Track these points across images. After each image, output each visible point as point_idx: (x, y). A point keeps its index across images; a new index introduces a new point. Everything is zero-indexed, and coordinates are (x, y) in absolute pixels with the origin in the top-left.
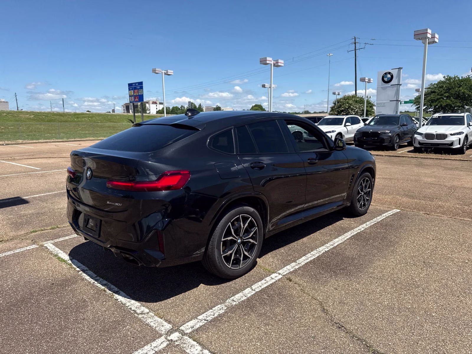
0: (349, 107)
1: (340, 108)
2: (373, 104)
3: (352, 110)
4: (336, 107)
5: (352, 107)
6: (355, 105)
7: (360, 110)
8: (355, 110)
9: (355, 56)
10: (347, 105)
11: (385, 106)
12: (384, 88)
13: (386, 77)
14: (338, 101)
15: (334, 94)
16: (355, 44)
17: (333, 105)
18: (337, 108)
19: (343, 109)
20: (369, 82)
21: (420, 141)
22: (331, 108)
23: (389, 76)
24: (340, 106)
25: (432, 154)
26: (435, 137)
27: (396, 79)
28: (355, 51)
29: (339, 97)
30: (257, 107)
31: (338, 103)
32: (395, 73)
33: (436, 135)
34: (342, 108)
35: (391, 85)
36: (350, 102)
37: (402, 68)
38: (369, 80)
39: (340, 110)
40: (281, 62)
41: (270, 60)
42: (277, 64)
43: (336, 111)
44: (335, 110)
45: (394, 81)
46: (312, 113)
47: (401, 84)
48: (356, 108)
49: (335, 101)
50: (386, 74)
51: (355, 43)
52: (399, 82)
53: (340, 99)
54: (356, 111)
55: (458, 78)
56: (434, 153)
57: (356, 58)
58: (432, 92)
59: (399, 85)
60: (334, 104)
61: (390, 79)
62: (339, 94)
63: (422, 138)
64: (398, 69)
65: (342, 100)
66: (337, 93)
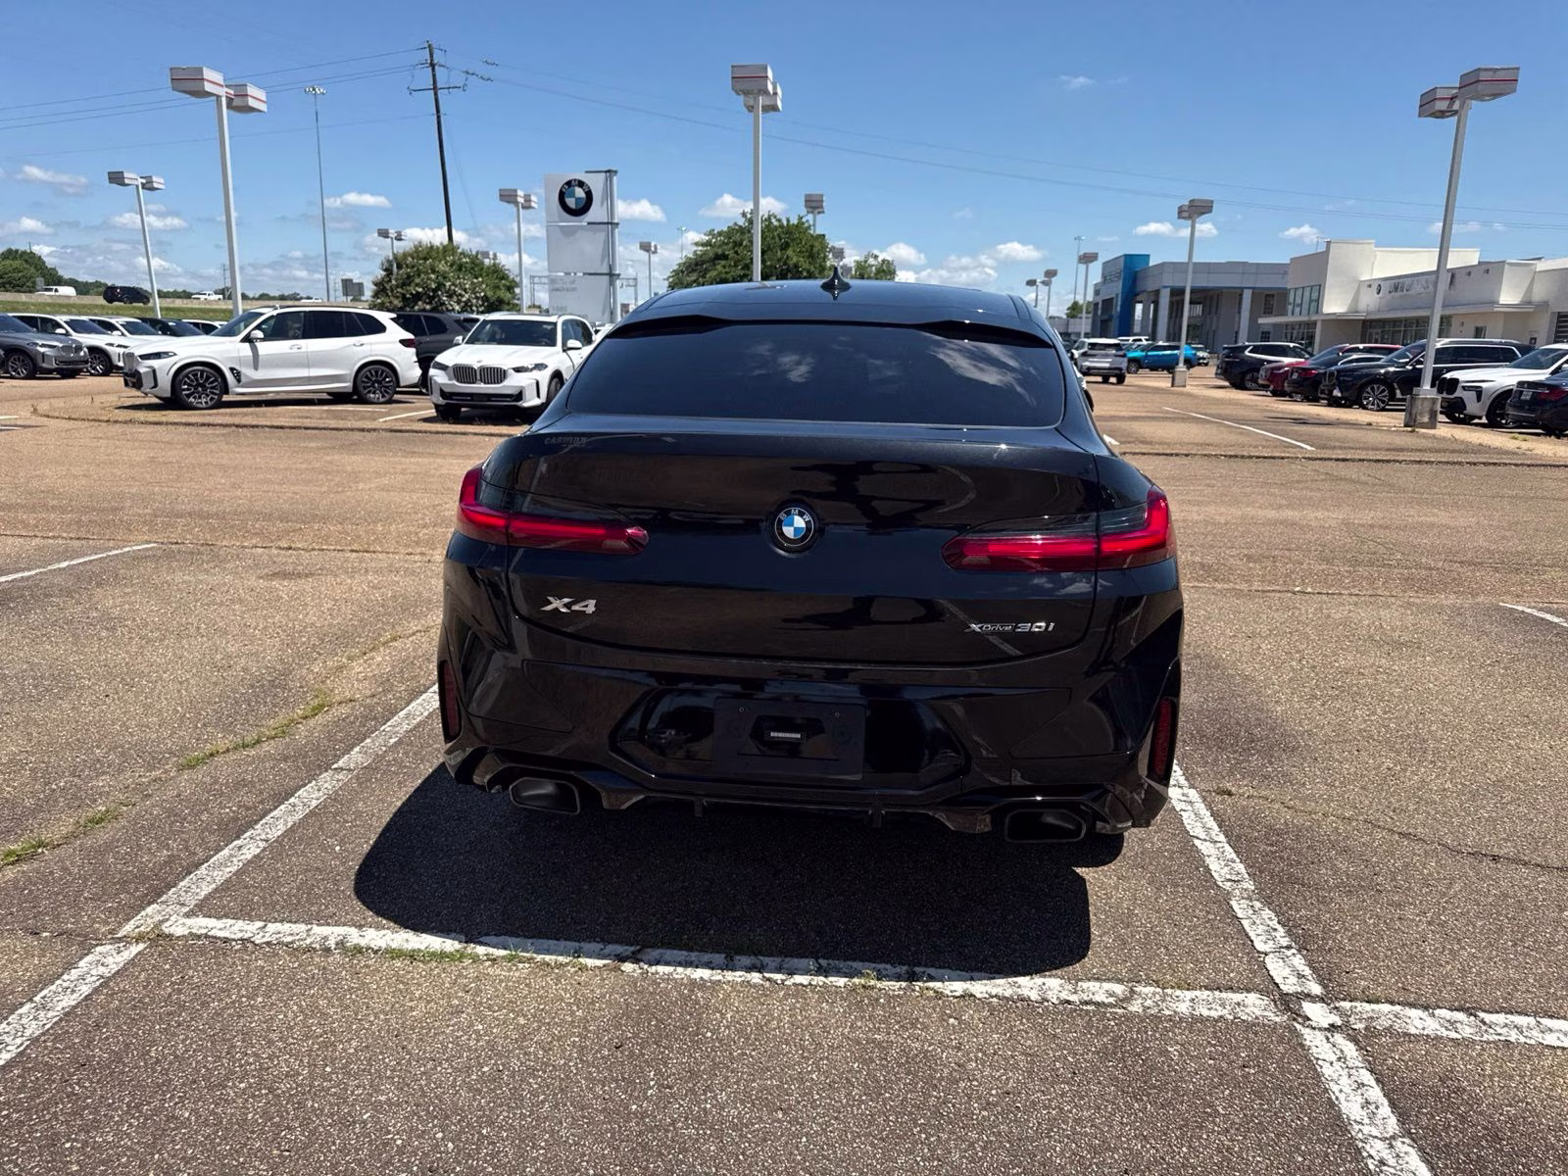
0: (440, 286)
1: (409, 285)
2: (513, 281)
3: (450, 297)
4: (394, 282)
5: (448, 284)
6: (459, 278)
7: (477, 298)
8: (462, 296)
9: (438, 111)
10: (433, 276)
11: (574, 289)
12: (568, 232)
13: (572, 195)
14: (399, 261)
15: (384, 234)
16: (433, 70)
17: (384, 273)
18: (397, 286)
19: (420, 290)
20: (527, 206)
22: (376, 284)
23: (580, 193)
24: (407, 281)
27: (602, 203)
28: (436, 94)
29: (401, 247)
30: (14, 259)
31: (399, 267)
32: (596, 183)
34: (417, 285)
35: (589, 223)
36: (442, 267)
37: (616, 172)
38: (528, 199)
39: (411, 294)
40: (256, 96)
41: (214, 79)
42: (240, 99)
43: (397, 297)
44: (392, 291)
45: (596, 213)
46: (253, 299)
47: (617, 224)
48: (465, 290)
49: (388, 261)
50: (569, 183)
51: (433, 65)
52: (612, 217)
53: (405, 255)
54: (464, 299)
55: (779, 220)
57: (439, 117)
58: (718, 257)
59: (612, 224)
60: (385, 270)
61: (584, 202)
62: (399, 238)
64: (603, 174)
65: (410, 259)
66: (392, 233)
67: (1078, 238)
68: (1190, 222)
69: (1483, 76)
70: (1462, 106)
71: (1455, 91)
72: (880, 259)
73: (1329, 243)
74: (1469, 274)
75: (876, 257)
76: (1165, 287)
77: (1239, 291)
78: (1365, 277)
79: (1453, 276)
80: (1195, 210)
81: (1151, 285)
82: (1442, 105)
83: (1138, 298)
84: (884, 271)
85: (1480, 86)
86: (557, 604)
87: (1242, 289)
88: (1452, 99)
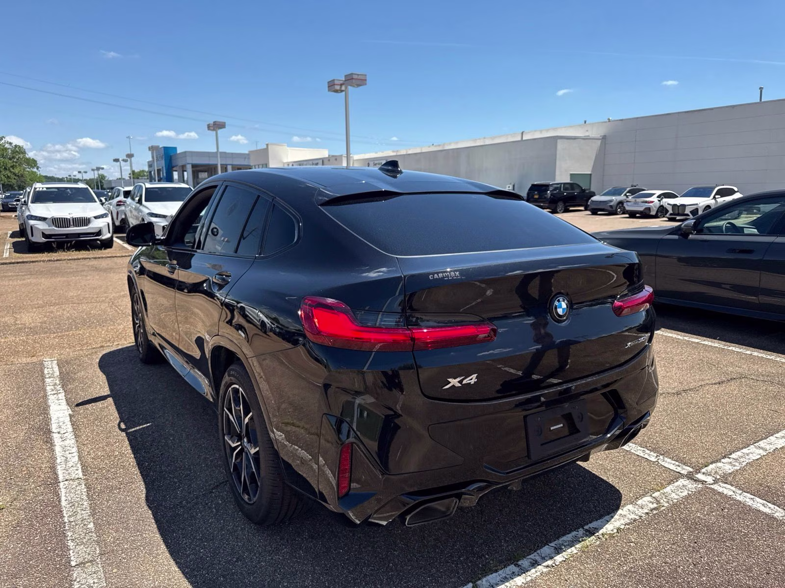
21: (43, 231)
25: (73, 251)
26: (72, 223)
33: (73, 219)
56: (76, 250)
63: (47, 226)
67: (129, 137)
68: (215, 132)
69: (355, 77)
70: (346, 88)
71: (342, 82)
72: (13, 145)
73: (267, 145)
74: (329, 160)
75: (11, 144)
76: (189, 164)
77: (225, 166)
78: (285, 161)
79: (323, 161)
80: (217, 126)
81: (180, 163)
82: (338, 87)
83: (174, 169)
84: (17, 152)
85: (354, 81)
86: (454, 382)
87: (227, 165)
88: (341, 85)
